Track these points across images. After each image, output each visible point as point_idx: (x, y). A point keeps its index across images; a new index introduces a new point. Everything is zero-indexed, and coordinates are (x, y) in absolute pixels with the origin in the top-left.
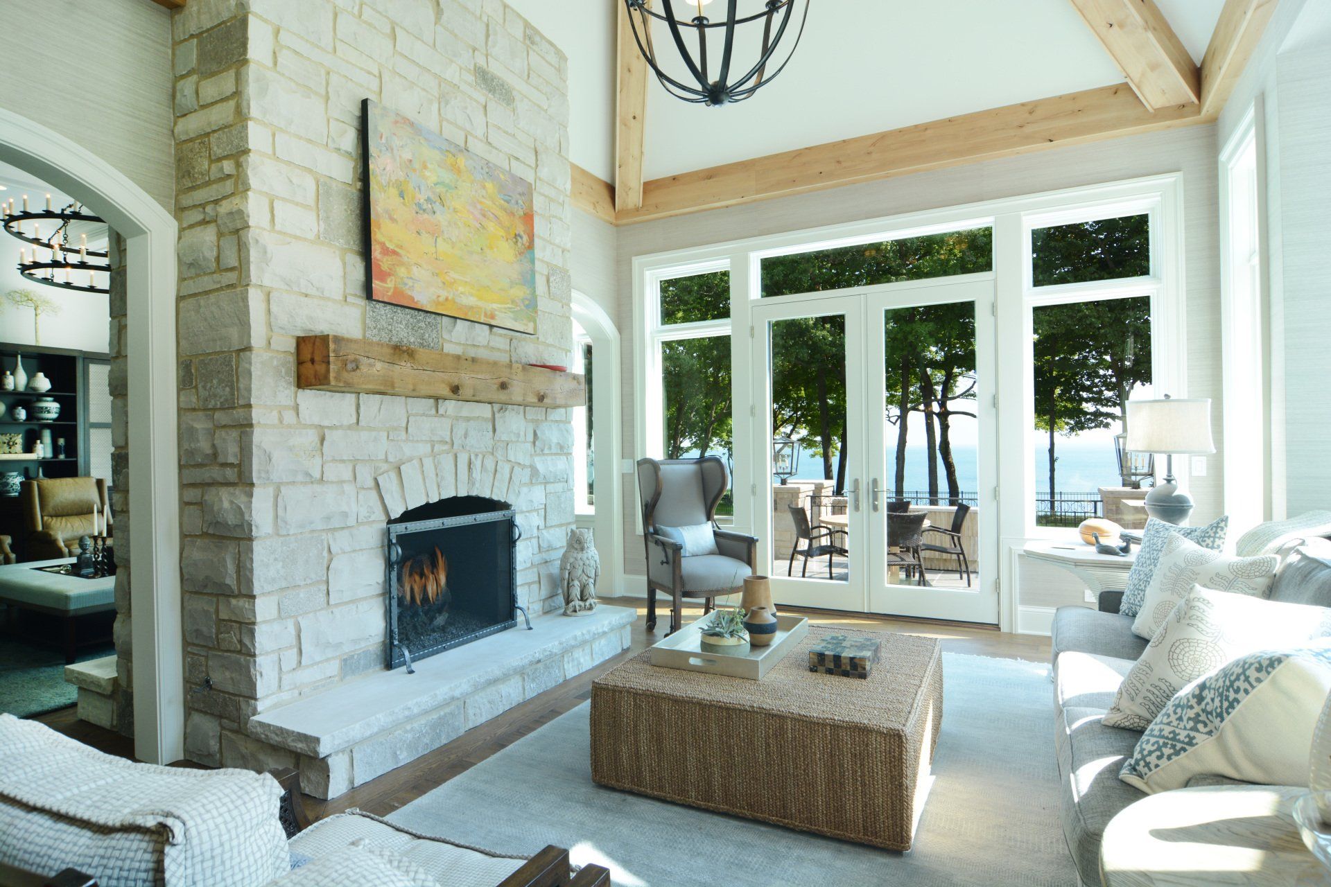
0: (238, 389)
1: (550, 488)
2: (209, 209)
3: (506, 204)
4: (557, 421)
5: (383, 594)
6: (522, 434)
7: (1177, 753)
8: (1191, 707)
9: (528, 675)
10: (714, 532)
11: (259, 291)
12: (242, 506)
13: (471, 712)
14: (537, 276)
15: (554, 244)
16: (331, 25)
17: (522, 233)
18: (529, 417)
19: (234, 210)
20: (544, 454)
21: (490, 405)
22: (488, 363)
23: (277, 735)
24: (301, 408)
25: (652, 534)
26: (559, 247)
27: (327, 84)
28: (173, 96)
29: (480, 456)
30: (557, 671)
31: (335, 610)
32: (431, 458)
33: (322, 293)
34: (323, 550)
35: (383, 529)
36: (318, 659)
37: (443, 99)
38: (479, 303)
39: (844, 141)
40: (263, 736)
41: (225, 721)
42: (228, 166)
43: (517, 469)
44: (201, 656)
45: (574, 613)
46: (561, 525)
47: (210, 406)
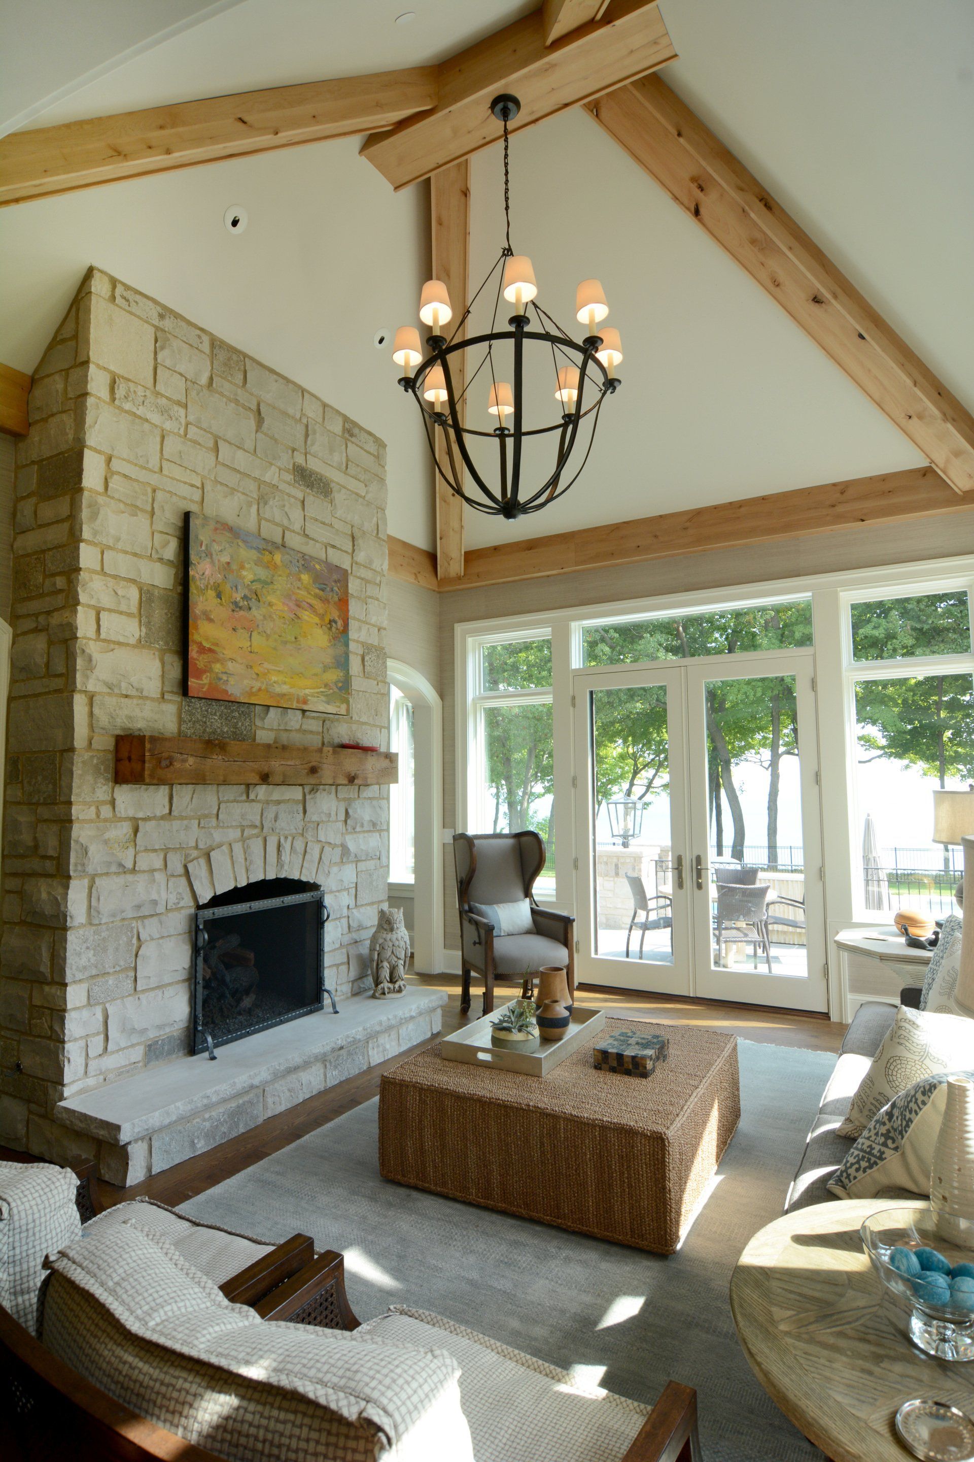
0: (60, 787)
1: (362, 866)
2: (41, 619)
3: (321, 593)
4: (370, 798)
5: (188, 980)
6: (333, 813)
7: (871, 1167)
8: (884, 1124)
9: (330, 1062)
10: (532, 909)
11: (83, 696)
12: (59, 898)
13: (270, 1100)
14: (352, 657)
15: (369, 624)
16: (159, 447)
17: (337, 618)
18: (340, 796)
19: (64, 623)
20: (356, 832)
21: (301, 788)
22: (299, 749)
23: (81, 1121)
24: (117, 802)
25: (467, 912)
26: (374, 626)
27: (153, 500)
28: (14, 515)
29: (290, 838)
30: (361, 1057)
31: (141, 996)
32: (240, 844)
33: (142, 693)
34: (132, 937)
35: (190, 915)
36: (123, 1045)
37: (262, 500)
38: (292, 691)
39: (661, 516)
40: (68, 1122)
41: (33, 1107)
42: (60, 582)
43: (327, 849)
44: (13, 1040)
45: (382, 996)
46: (372, 903)
47: (34, 801)
